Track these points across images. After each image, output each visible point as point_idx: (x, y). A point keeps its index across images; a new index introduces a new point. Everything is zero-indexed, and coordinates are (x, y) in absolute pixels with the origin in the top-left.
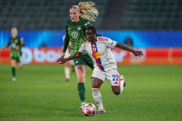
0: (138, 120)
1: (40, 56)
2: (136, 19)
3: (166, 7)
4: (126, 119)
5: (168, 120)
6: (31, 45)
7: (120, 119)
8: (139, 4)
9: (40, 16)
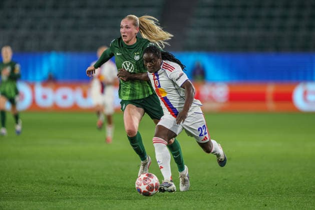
0: (213, 208)
1: (45, 97)
2: (212, 33)
3: (263, 13)
4: (194, 207)
5: (266, 207)
6: (30, 77)
7: (184, 206)
8: (216, 6)
9: (45, 27)
